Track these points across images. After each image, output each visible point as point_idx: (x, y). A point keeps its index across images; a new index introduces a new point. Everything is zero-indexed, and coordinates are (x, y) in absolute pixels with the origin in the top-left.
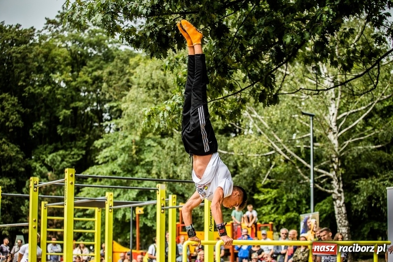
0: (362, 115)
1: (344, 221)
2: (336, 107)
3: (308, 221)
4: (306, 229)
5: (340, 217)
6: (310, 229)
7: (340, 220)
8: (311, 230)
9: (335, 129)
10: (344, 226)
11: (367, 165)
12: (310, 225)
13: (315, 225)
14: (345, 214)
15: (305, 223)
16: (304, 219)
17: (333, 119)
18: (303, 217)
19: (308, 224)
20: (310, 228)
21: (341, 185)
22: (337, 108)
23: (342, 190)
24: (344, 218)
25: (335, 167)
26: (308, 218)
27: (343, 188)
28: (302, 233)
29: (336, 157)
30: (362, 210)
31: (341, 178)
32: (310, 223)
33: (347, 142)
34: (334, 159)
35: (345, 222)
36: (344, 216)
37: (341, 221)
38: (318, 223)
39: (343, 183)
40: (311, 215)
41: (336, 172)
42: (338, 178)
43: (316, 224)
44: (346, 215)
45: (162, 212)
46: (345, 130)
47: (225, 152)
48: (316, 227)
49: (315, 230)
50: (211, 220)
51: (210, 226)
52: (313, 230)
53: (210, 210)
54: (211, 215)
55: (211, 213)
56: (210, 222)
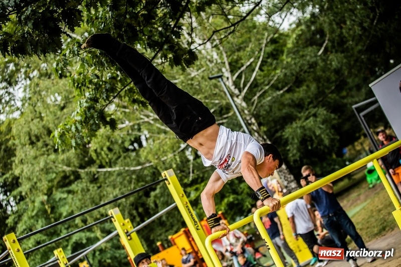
0: (256, 65)
1: (289, 176)
2: (227, 70)
3: (269, 184)
5: (284, 175)
6: (274, 192)
7: (285, 177)
8: (277, 192)
9: (237, 92)
10: (292, 181)
11: (284, 111)
12: (273, 187)
13: (279, 185)
14: (286, 169)
17: (230, 83)
20: (273, 190)
22: (229, 70)
24: (288, 173)
25: (255, 128)
26: (268, 182)
29: (251, 119)
30: (300, 157)
31: (265, 137)
32: (272, 186)
33: (256, 98)
34: (250, 122)
35: (290, 178)
36: (286, 171)
37: (286, 179)
38: (280, 181)
41: (258, 133)
42: (263, 138)
43: (279, 183)
44: (288, 170)
45: (129, 240)
46: (246, 88)
47: (139, 167)
48: (281, 187)
49: (280, 190)
50: (193, 218)
51: (195, 225)
52: (279, 192)
53: (187, 207)
54: (190, 212)
55: (189, 210)
56: (193, 220)
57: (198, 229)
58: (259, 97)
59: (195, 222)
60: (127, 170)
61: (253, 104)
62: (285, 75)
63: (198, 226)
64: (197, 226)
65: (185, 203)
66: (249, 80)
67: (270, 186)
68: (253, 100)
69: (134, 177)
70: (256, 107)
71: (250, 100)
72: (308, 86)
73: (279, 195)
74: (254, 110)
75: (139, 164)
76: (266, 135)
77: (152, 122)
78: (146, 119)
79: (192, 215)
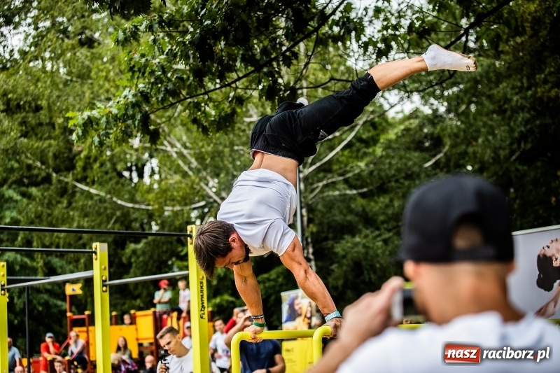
0: (339, 144)
3: (296, 302)
4: (294, 315)
6: (300, 315)
8: (303, 317)
11: (349, 218)
12: (300, 308)
13: (309, 309)
15: (292, 306)
16: (289, 299)
18: (286, 296)
19: (297, 307)
20: (299, 312)
21: (311, 250)
23: (311, 257)
26: (296, 298)
27: (313, 254)
28: (286, 321)
29: (303, 208)
31: (309, 240)
32: (300, 306)
33: (321, 184)
39: (313, 247)
40: (300, 293)
42: (306, 240)
43: (310, 306)
45: (103, 291)
46: (314, 167)
47: (130, 205)
48: (311, 312)
49: (309, 315)
50: (202, 300)
51: (201, 310)
52: (305, 316)
53: (201, 283)
54: (202, 291)
55: (202, 287)
56: (201, 303)
57: (202, 318)
58: (326, 186)
59: (203, 306)
60: (114, 202)
61: (313, 190)
62: (371, 173)
63: (204, 314)
64: (203, 312)
65: (201, 277)
66: (321, 157)
67: (298, 305)
68: (315, 186)
69: (118, 213)
70: (314, 197)
71: (312, 184)
72: (391, 200)
73: (304, 321)
74: (311, 199)
75: (132, 200)
76: (312, 239)
77: (175, 155)
78: (169, 148)
79: (202, 296)
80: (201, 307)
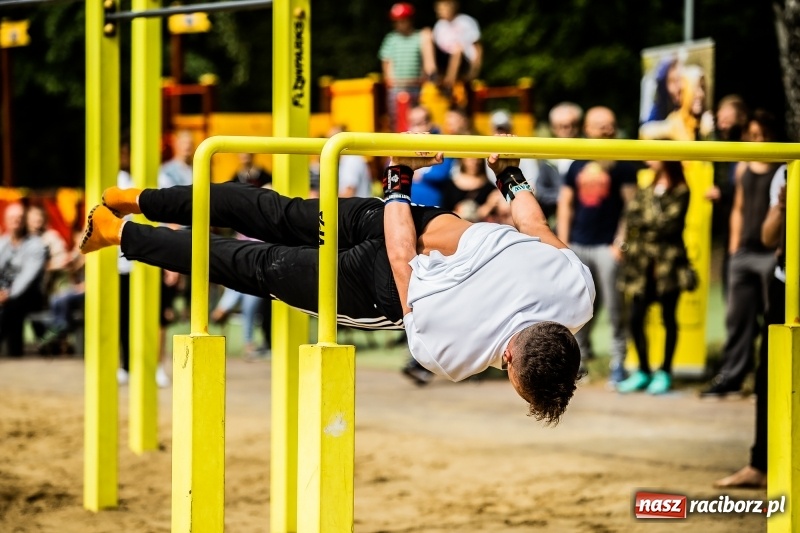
3: (673, 74)
4: (666, 105)
6: (676, 107)
8: (685, 111)
16: (657, 67)
18: (653, 59)
19: (672, 88)
20: (678, 100)
26: (672, 65)
28: (649, 120)
32: (680, 85)
38: (709, 82)
40: (682, 52)
43: (703, 87)
48: (702, 101)
49: (696, 109)
50: (299, 66)
51: (296, 87)
52: (691, 112)
53: (300, 25)
54: (297, 46)
55: (298, 36)
56: (294, 70)
57: (296, 103)
59: (300, 79)
63: (301, 95)
64: (298, 92)
79: (299, 56)
80: (294, 81)
